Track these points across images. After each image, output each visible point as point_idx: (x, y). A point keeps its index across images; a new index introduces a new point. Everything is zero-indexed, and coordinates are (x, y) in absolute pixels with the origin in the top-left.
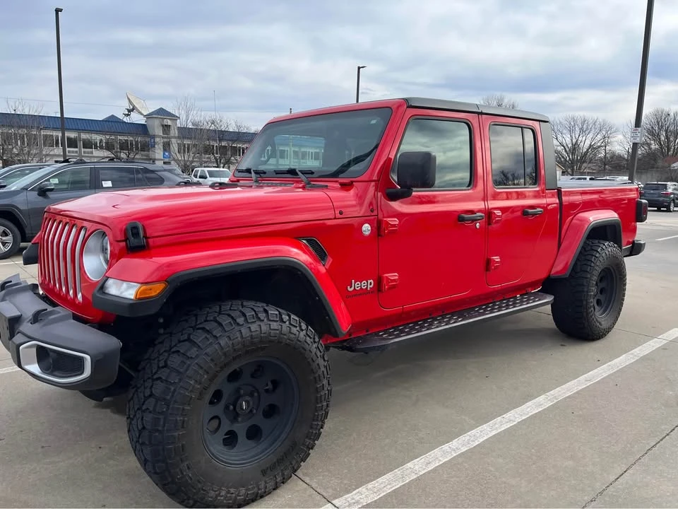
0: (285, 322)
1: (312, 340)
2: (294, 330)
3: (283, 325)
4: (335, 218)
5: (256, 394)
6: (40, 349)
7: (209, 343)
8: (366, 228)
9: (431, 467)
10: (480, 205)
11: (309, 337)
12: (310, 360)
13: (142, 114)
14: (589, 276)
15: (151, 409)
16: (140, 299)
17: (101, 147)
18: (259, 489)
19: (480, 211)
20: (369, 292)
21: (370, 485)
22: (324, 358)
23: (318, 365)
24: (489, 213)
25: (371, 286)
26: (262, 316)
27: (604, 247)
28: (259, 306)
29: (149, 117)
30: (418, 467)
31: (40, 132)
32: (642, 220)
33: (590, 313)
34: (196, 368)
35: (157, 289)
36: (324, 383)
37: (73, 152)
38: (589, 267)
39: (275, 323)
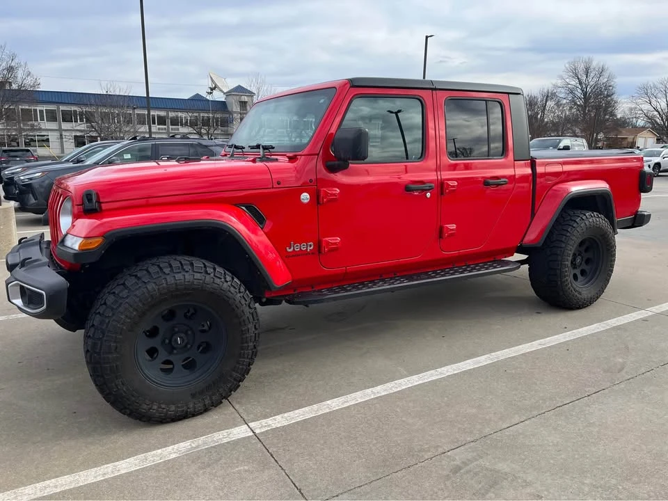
0: (210, 274)
1: (237, 290)
2: (217, 281)
3: (208, 276)
4: (273, 188)
5: (189, 332)
6: (22, 287)
7: (137, 287)
8: (305, 197)
9: (346, 405)
10: (432, 176)
11: (234, 287)
12: (234, 306)
13: (223, 92)
14: (563, 245)
15: (91, 335)
16: (83, 250)
17: (186, 124)
18: (188, 408)
19: (431, 182)
20: (309, 253)
21: (286, 415)
22: (249, 306)
23: (243, 311)
24: (442, 184)
25: (311, 248)
26: (187, 268)
27: (584, 218)
28: (185, 259)
29: (228, 94)
30: (335, 404)
31: (134, 112)
32: (648, 190)
33: (564, 282)
34: (127, 305)
35: (96, 242)
36: (249, 326)
37: (162, 129)
38: (564, 237)
39: (199, 275)
